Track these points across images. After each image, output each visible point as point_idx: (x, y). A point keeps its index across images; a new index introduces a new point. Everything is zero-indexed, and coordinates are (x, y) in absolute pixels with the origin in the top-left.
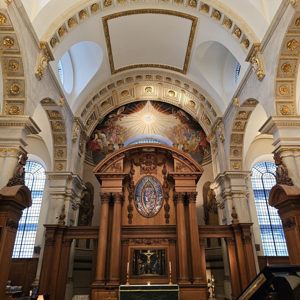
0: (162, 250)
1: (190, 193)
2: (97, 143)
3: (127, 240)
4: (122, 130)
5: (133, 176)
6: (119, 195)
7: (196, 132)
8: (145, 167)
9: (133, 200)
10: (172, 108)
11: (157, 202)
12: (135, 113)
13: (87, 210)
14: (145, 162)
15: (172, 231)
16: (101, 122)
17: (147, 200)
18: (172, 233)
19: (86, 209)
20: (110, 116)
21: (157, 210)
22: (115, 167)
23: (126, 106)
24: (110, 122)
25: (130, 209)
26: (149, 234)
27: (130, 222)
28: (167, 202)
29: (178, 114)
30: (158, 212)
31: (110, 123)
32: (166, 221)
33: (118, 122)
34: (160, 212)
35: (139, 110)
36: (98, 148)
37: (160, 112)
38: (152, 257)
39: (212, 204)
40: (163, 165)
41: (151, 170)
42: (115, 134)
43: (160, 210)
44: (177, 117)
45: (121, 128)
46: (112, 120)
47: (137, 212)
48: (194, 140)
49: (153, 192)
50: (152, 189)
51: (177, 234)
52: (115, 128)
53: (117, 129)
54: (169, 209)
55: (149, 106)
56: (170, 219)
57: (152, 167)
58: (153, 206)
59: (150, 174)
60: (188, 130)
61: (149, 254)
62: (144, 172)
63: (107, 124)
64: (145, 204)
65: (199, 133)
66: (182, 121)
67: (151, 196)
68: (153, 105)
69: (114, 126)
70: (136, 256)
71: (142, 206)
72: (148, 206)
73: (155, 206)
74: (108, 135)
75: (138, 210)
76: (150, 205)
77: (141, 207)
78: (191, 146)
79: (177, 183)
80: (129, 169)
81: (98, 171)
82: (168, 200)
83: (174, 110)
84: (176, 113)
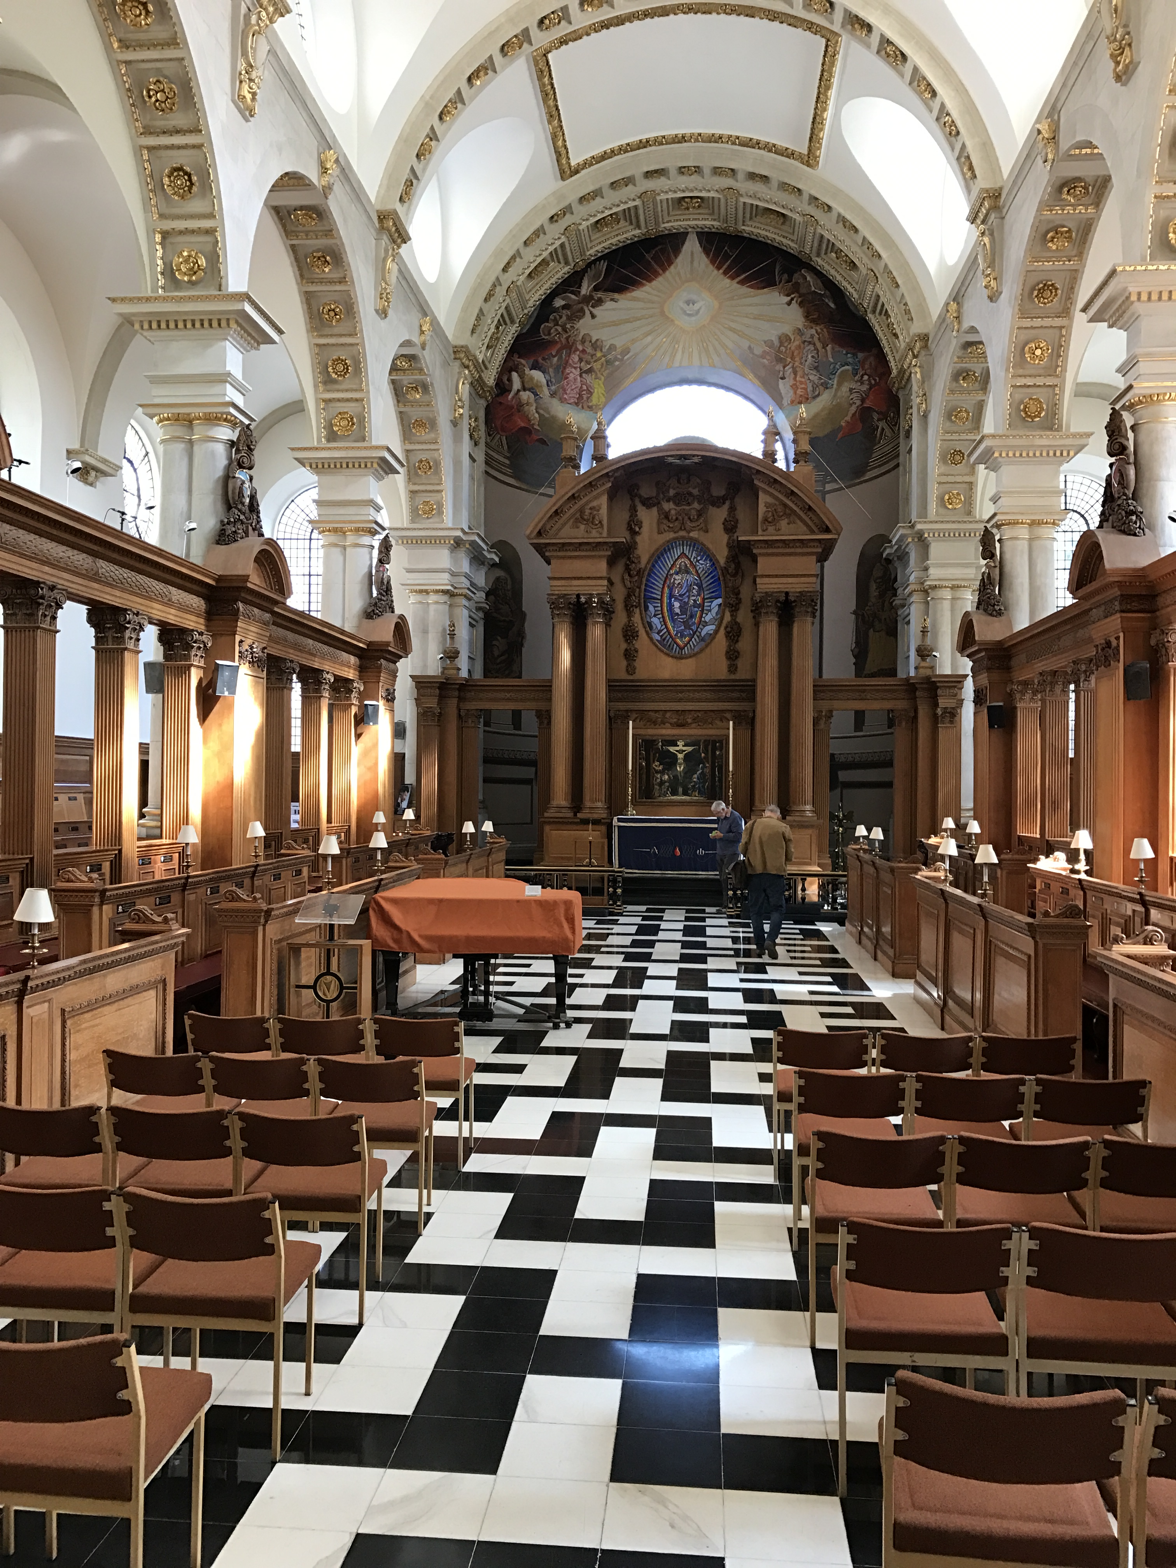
0: (714, 742)
1: (799, 594)
2: (520, 405)
4: (599, 354)
5: (638, 539)
6: (600, 600)
7: (855, 355)
8: (673, 512)
9: (637, 611)
10: (775, 262)
11: (707, 614)
12: (643, 285)
13: (505, 624)
14: (672, 492)
15: (744, 695)
16: (528, 327)
17: (678, 611)
18: (743, 700)
19: (504, 621)
20: (559, 302)
21: (707, 638)
22: (585, 517)
23: (610, 255)
24: (557, 324)
25: (630, 634)
26: (680, 700)
28: (734, 617)
29: (796, 288)
30: (708, 644)
31: (560, 329)
32: (729, 668)
33: (584, 326)
35: (656, 275)
36: (523, 425)
37: (732, 278)
38: (687, 757)
39: (883, 607)
40: (728, 503)
41: (690, 518)
42: (578, 372)
43: (713, 637)
44: (792, 299)
45: (596, 346)
46: (564, 318)
47: (650, 643)
48: (845, 389)
49: (695, 587)
50: (692, 578)
51: (753, 702)
52: (577, 350)
53: (584, 351)
54: (739, 636)
55: (692, 253)
56: (740, 663)
57: (694, 513)
58: (693, 627)
59: (689, 532)
60: (829, 348)
61: (680, 749)
62: (669, 526)
63: (549, 334)
64: (673, 621)
65: (865, 359)
67: (689, 597)
68: (706, 251)
69: (571, 340)
70: (648, 754)
71: (664, 626)
72: (680, 627)
73: (701, 626)
74: (552, 374)
75: (651, 639)
76: (686, 624)
77: (660, 631)
78: (835, 411)
79: (764, 564)
80: (626, 516)
81: (539, 534)
82: (737, 610)
83: (784, 271)
84: (788, 282)
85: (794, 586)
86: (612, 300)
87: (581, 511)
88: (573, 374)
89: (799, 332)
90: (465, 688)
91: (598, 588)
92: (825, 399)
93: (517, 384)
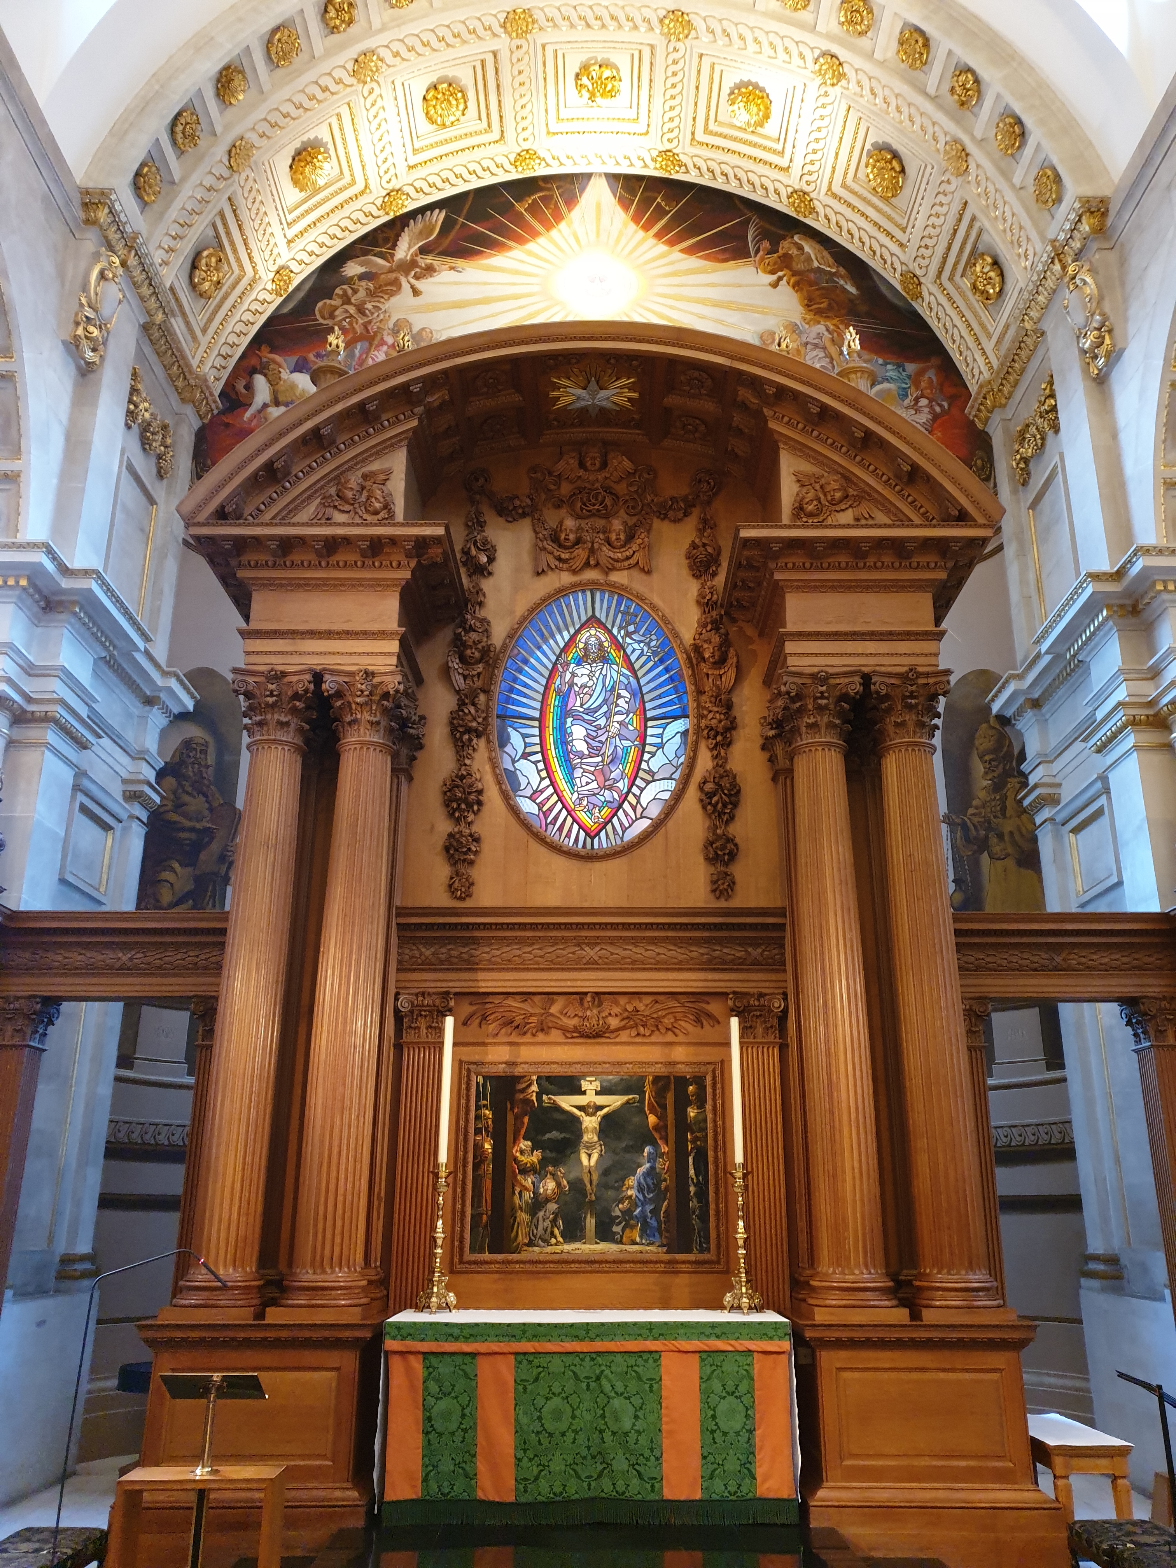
1: (893, 681)
3: (439, 1009)
5: (487, 585)
6: (379, 691)
7: (899, 367)
8: (569, 529)
9: (482, 743)
10: (747, 222)
11: (653, 754)
12: (510, 248)
13: (193, 836)
14: (566, 489)
15: (756, 952)
16: (289, 307)
17: (580, 746)
18: (757, 965)
19: (192, 829)
20: (353, 269)
21: (655, 811)
22: (349, 494)
23: (454, 203)
24: (349, 302)
25: (462, 798)
26: (591, 965)
27: (460, 885)
28: (720, 760)
30: (658, 825)
31: (352, 310)
32: (714, 882)
33: (399, 307)
34: (671, 824)
35: (534, 234)
37: (672, 243)
39: (1004, 809)
40: (696, 512)
41: (609, 542)
43: (671, 807)
44: (780, 279)
46: (362, 293)
47: (513, 821)
49: (624, 693)
50: (613, 673)
51: (789, 967)
52: (384, 344)
54: (735, 805)
55: (599, 206)
56: (741, 868)
57: (617, 526)
58: (620, 785)
59: (607, 573)
61: (589, 1101)
62: (559, 559)
63: (332, 316)
64: (570, 769)
65: (920, 373)
66: (808, 303)
67: (608, 716)
68: (625, 204)
69: (373, 328)
71: (547, 782)
72: (586, 782)
73: (638, 782)
75: (515, 811)
76: (601, 779)
77: (537, 792)
79: (802, 611)
81: (221, 515)
82: (728, 744)
83: (763, 235)
84: (773, 251)
85: (884, 660)
86: (452, 268)
87: (338, 478)
91: (373, 658)
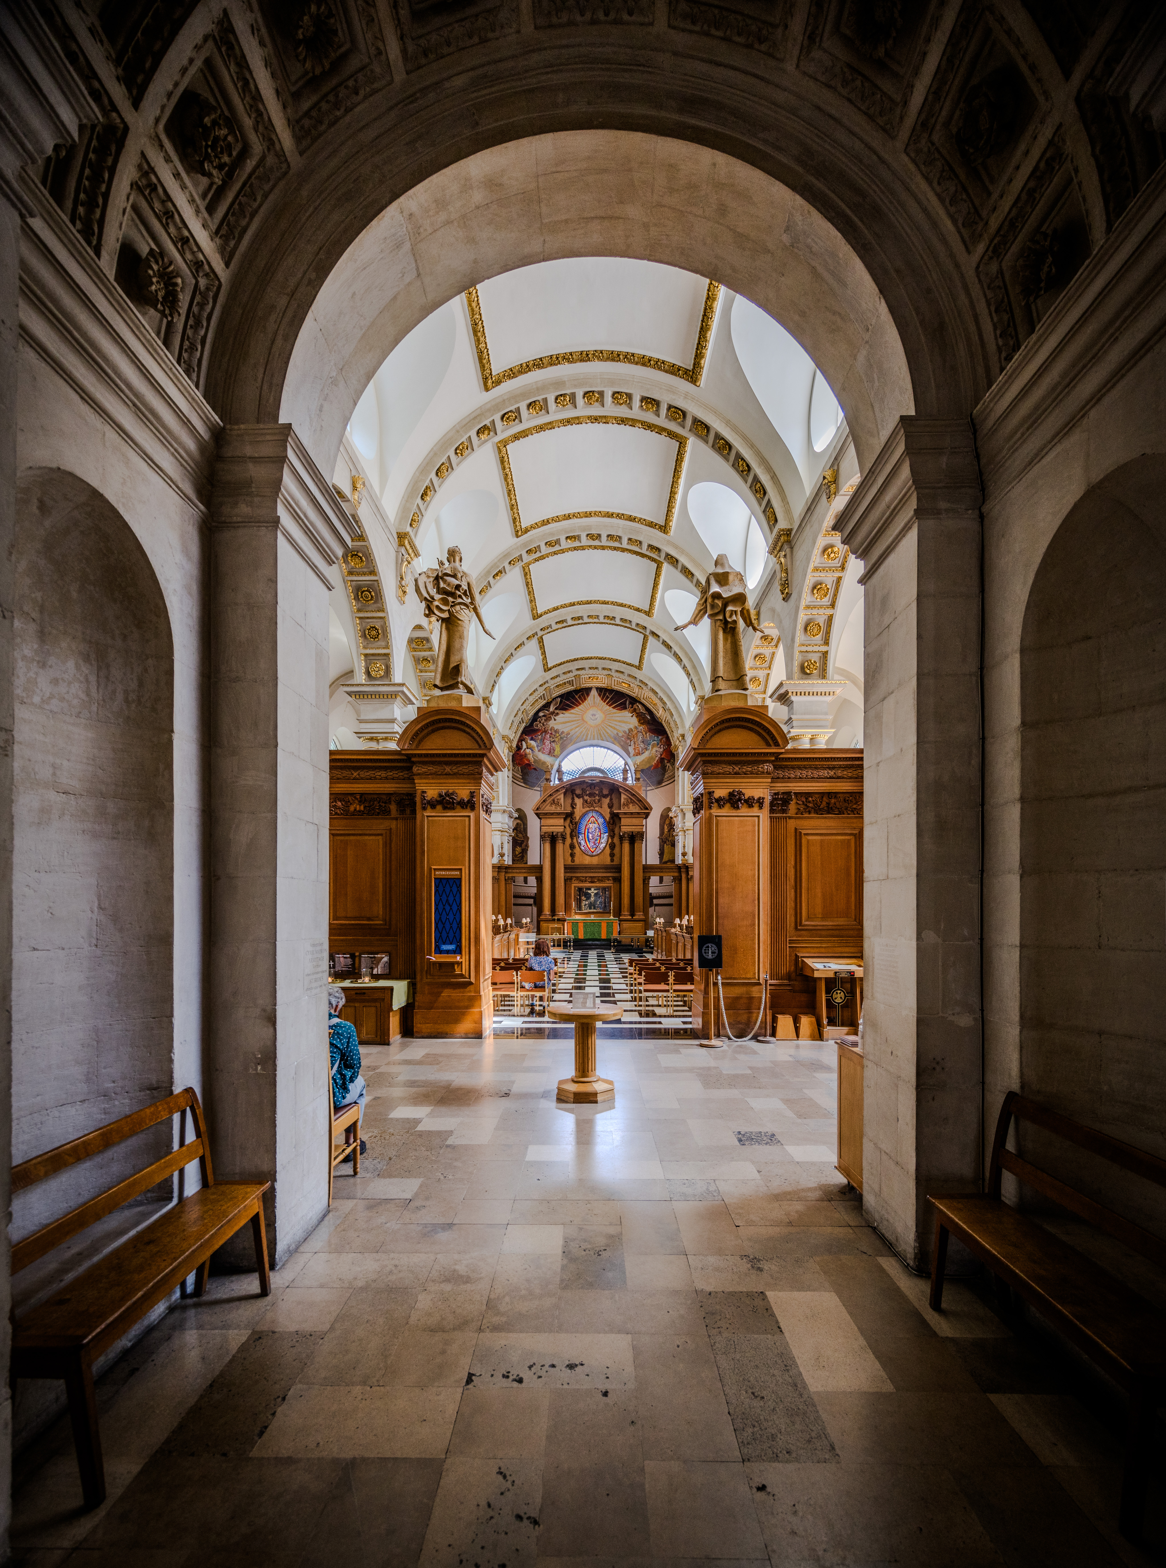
0: (605, 889)
1: (636, 833)
2: (526, 755)
3: (571, 879)
4: (557, 735)
5: (575, 811)
7: (658, 737)
9: (575, 838)
10: (626, 700)
11: (602, 839)
12: (574, 708)
13: (521, 842)
14: (588, 793)
15: (616, 870)
16: (529, 724)
17: (591, 838)
19: (520, 840)
20: (541, 714)
21: (602, 848)
23: (561, 696)
25: (572, 847)
27: (573, 861)
28: (612, 841)
29: (635, 710)
30: (603, 851)
32: (610, 860)
33: (552, 723)
34: (605, 850)
35: (579, 704)
36: (527, 762)
37: (610, 706)
38: (596, 894)
39: (670, 835)
42: (549, 742)
43: (605, 848)
44: (634, 714)
45: (556, 731)
48: (654, 750)
49: (598, 829)
50: (596, 825)
51: (621, 873)
52: (548, 732)
53: (551, 733)
54: (614, 848)
55: (594, 696)
56: (615, 858)
58: (597, 844)
59: (595, 808)
60: (648, 734)
61: (592, 892)
62: (587, 806)
64: (589, 841)
65: (662, 739)
66: (639, 721)
67: (595, 832)
68: (600, 695)
70: (580, 893)
71: (586, 844)
72: (591, 844)
73: (600, 844)
74: (539, 743)
75: (581, 849)
76: (594, 843)
77: (584, 845)
78: (651, 759)
79: (624, 821)
80: (570, 801)
81: (536, 808)
82: (614, 838)
83: (630, 703)
84: (632, 707)
85: (635, 829)
86: (562, 713)
87: (554, 800)
88: (547, 742)
89: (636, 728)
90: (507, 868)
91: (561, 829)
92: (646, 754)
93: (524, 746)
